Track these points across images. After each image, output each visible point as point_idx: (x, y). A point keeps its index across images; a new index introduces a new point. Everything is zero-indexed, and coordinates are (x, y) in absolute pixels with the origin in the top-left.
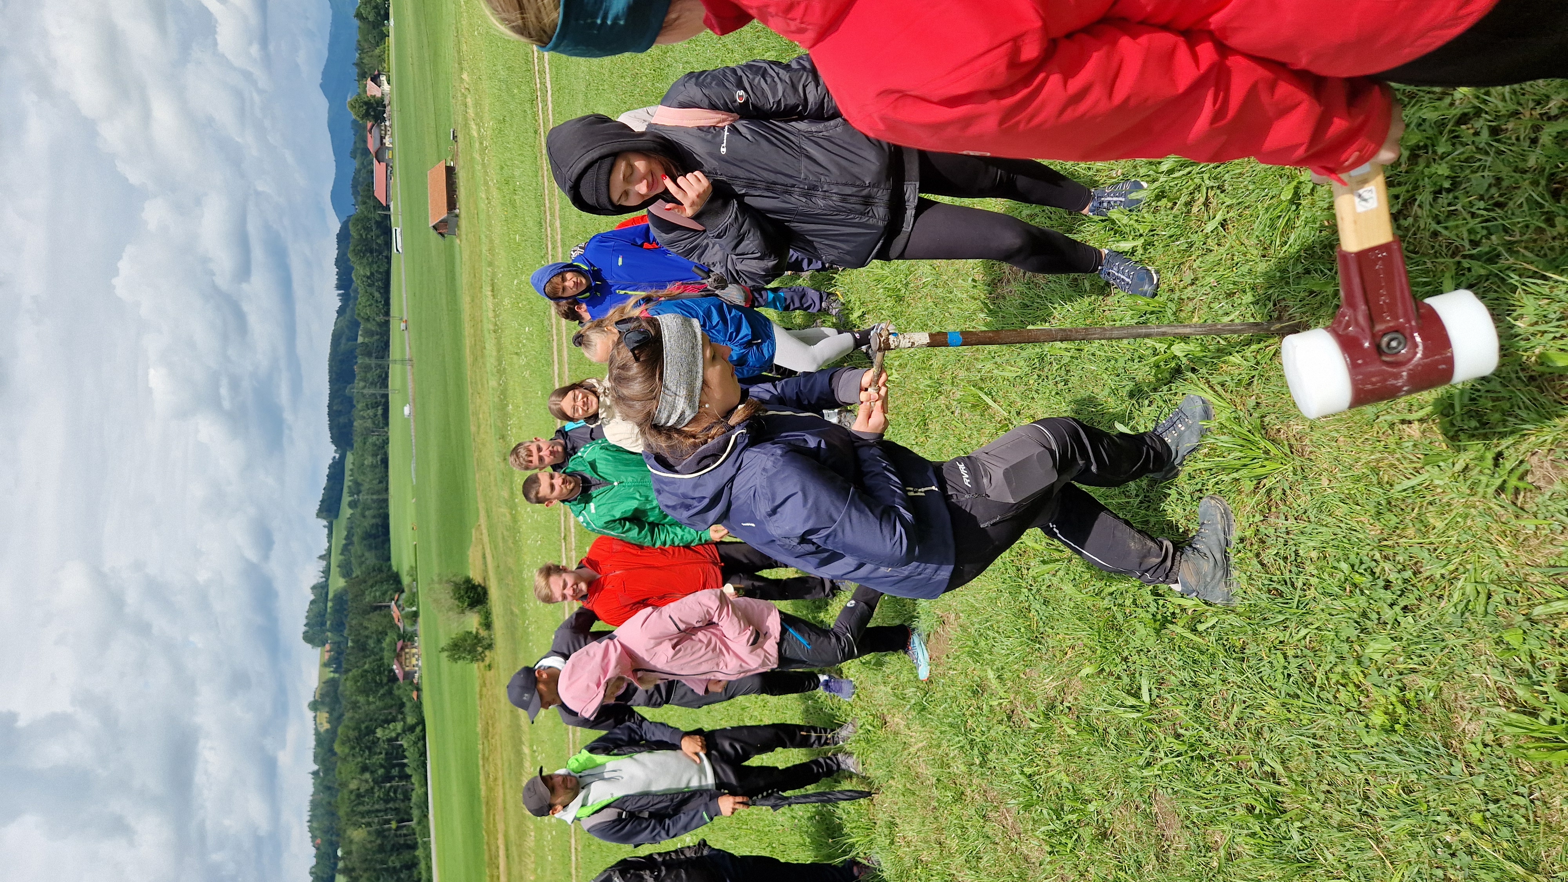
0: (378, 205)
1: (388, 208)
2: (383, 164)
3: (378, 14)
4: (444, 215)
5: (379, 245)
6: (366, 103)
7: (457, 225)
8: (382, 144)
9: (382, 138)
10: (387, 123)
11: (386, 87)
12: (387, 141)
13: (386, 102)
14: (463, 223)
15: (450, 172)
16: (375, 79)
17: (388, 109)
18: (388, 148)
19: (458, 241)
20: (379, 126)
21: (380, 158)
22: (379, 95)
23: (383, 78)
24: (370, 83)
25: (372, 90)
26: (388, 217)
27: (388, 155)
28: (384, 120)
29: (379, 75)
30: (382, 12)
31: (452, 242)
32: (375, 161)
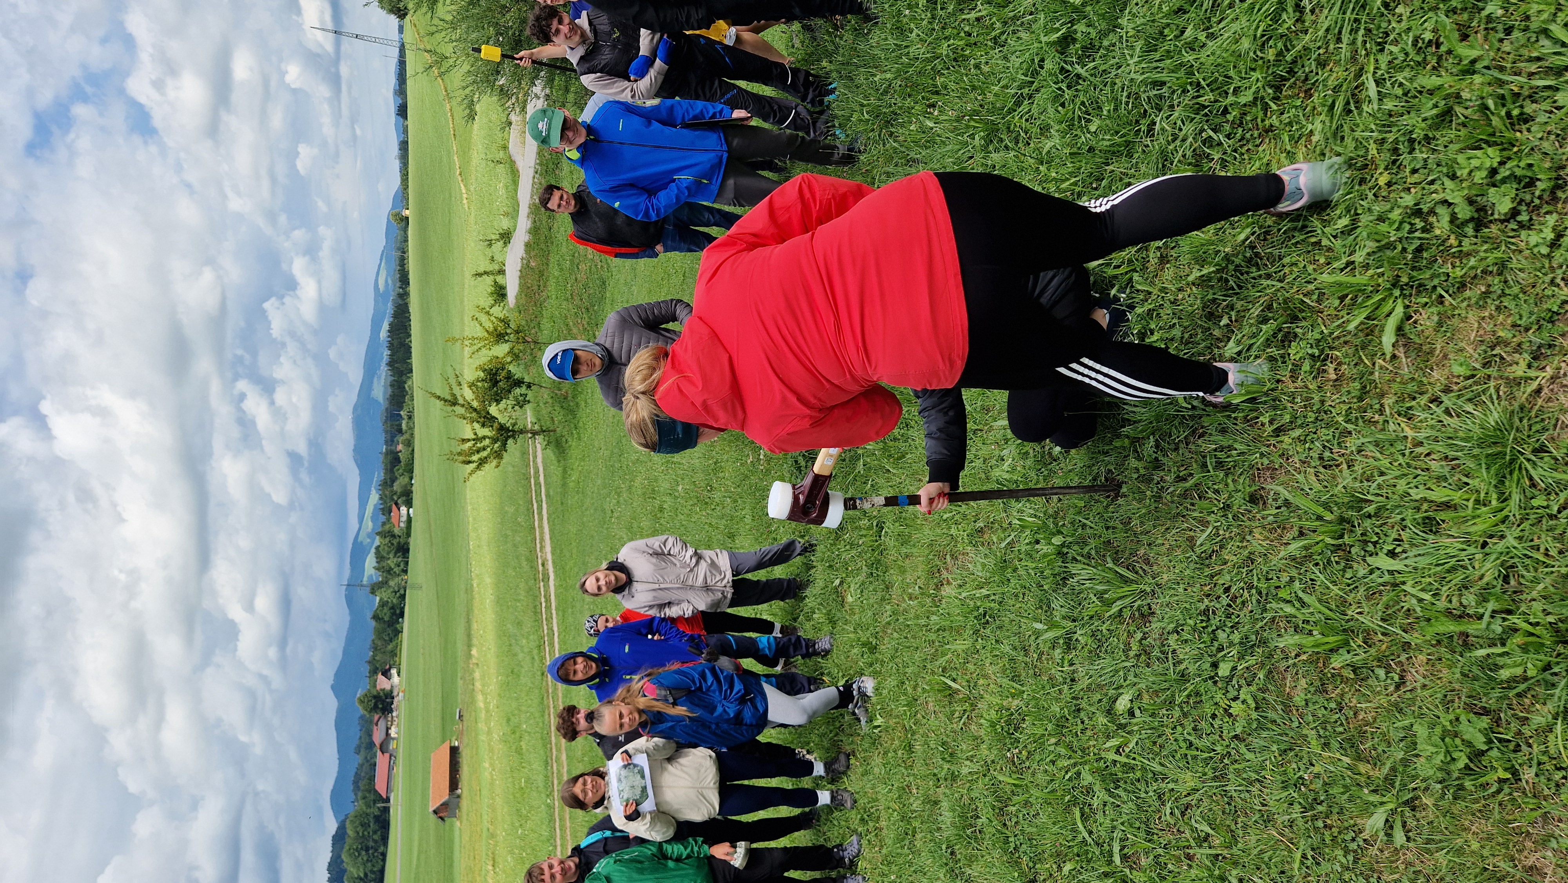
0: (379, 798)
1: (388, 800)
2: (387, 755)
3: (394, 614)
4: (446, 797)
5: (375, 841)
6: (375, 697)
7: (458, 806)
8: (388, 734)
9: (388, 729)
10: (394, 714)
11: (396, 679)
12: (393, 732)
13: (395, 694)
14: (465, 803)
15: (454, 752)
16: (386, 674)
17: (396, 700)
18: (393, 739)
19: (458, 823)
20: (386, 717)
21: (384, 748)
22: (388, 687)
23: (394, 672)
24: (381, 678)
25: (383, 683)
26: (386, 810)
27: (393, 745)
28: (391, 711)
29: (389, 669)
30: (398, 612)
31: (452, 826)
32: (379, 753)
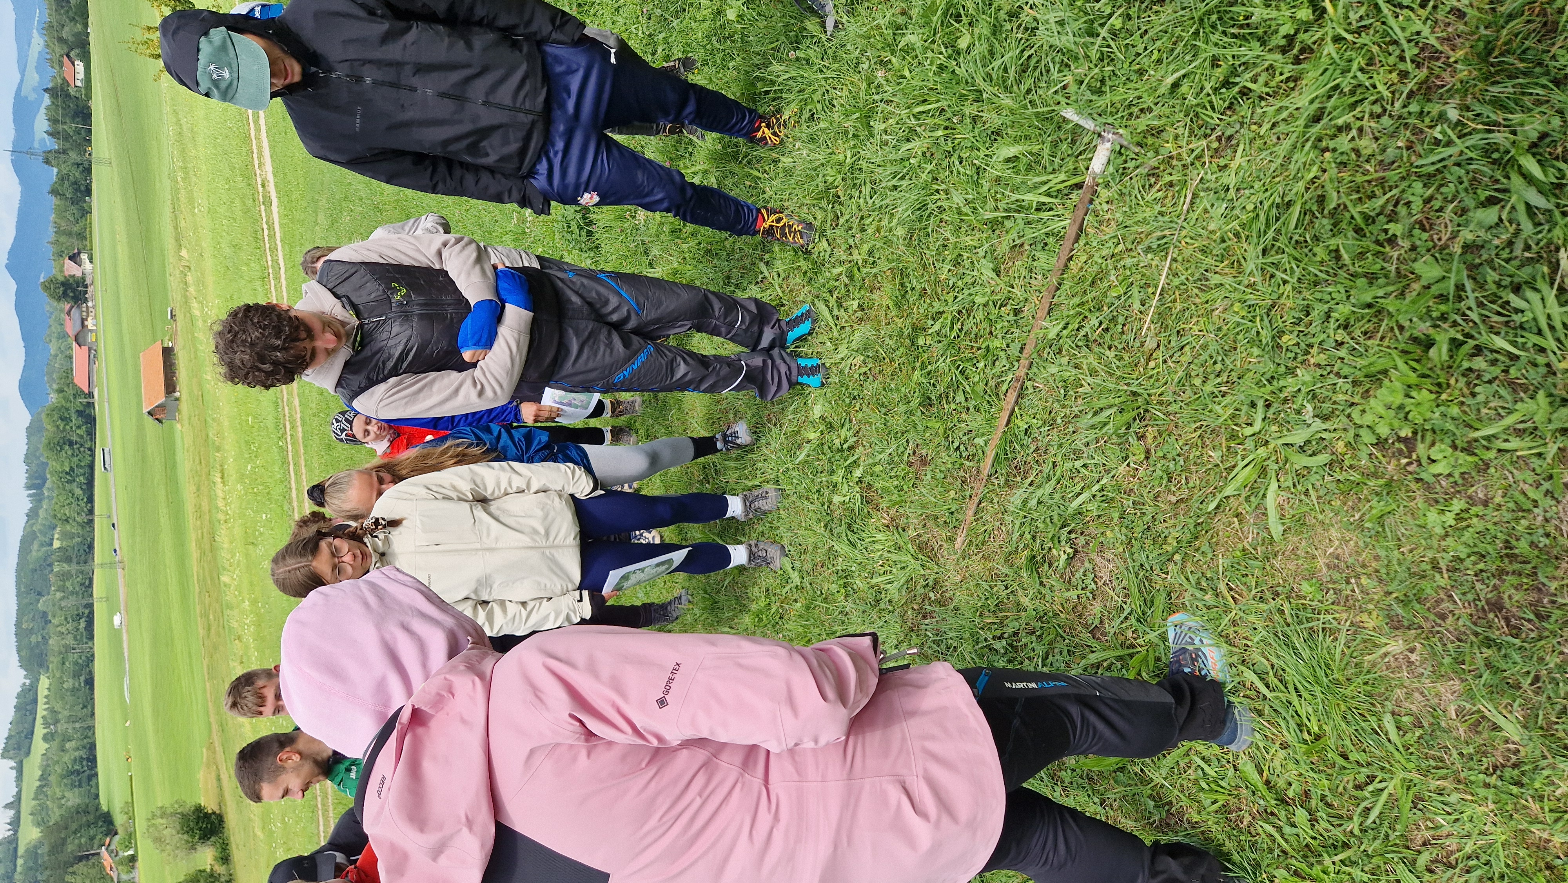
0: (79, 393)
1: (91, 395)
2: (85, 349)
3: (77, 190)
4: (162, 400)
5: (81, 437)
6: (63, 284)
7: (177, 409)
8: (83, 326)
9: (83, 320)
10: (90, 304)
11: (87, 266)
12: (90, 323)
13: (88, 282)
14: (185, 406)
15: (168, 352)
16: (74, 258)
17: (90, 289)
18: (91, 331)
19: (179, 426)
20: (79, 307)
21: (81, 340)
22: (79, 274)
23: (84, 257)
24: (68, 263)
25: (71, 269)
26: (91, 405)
27: (91, 338)
28: (86, 300)
29: (79, 253)
30: (83, 188)
31: (172, 427)
32: (74, 345)
